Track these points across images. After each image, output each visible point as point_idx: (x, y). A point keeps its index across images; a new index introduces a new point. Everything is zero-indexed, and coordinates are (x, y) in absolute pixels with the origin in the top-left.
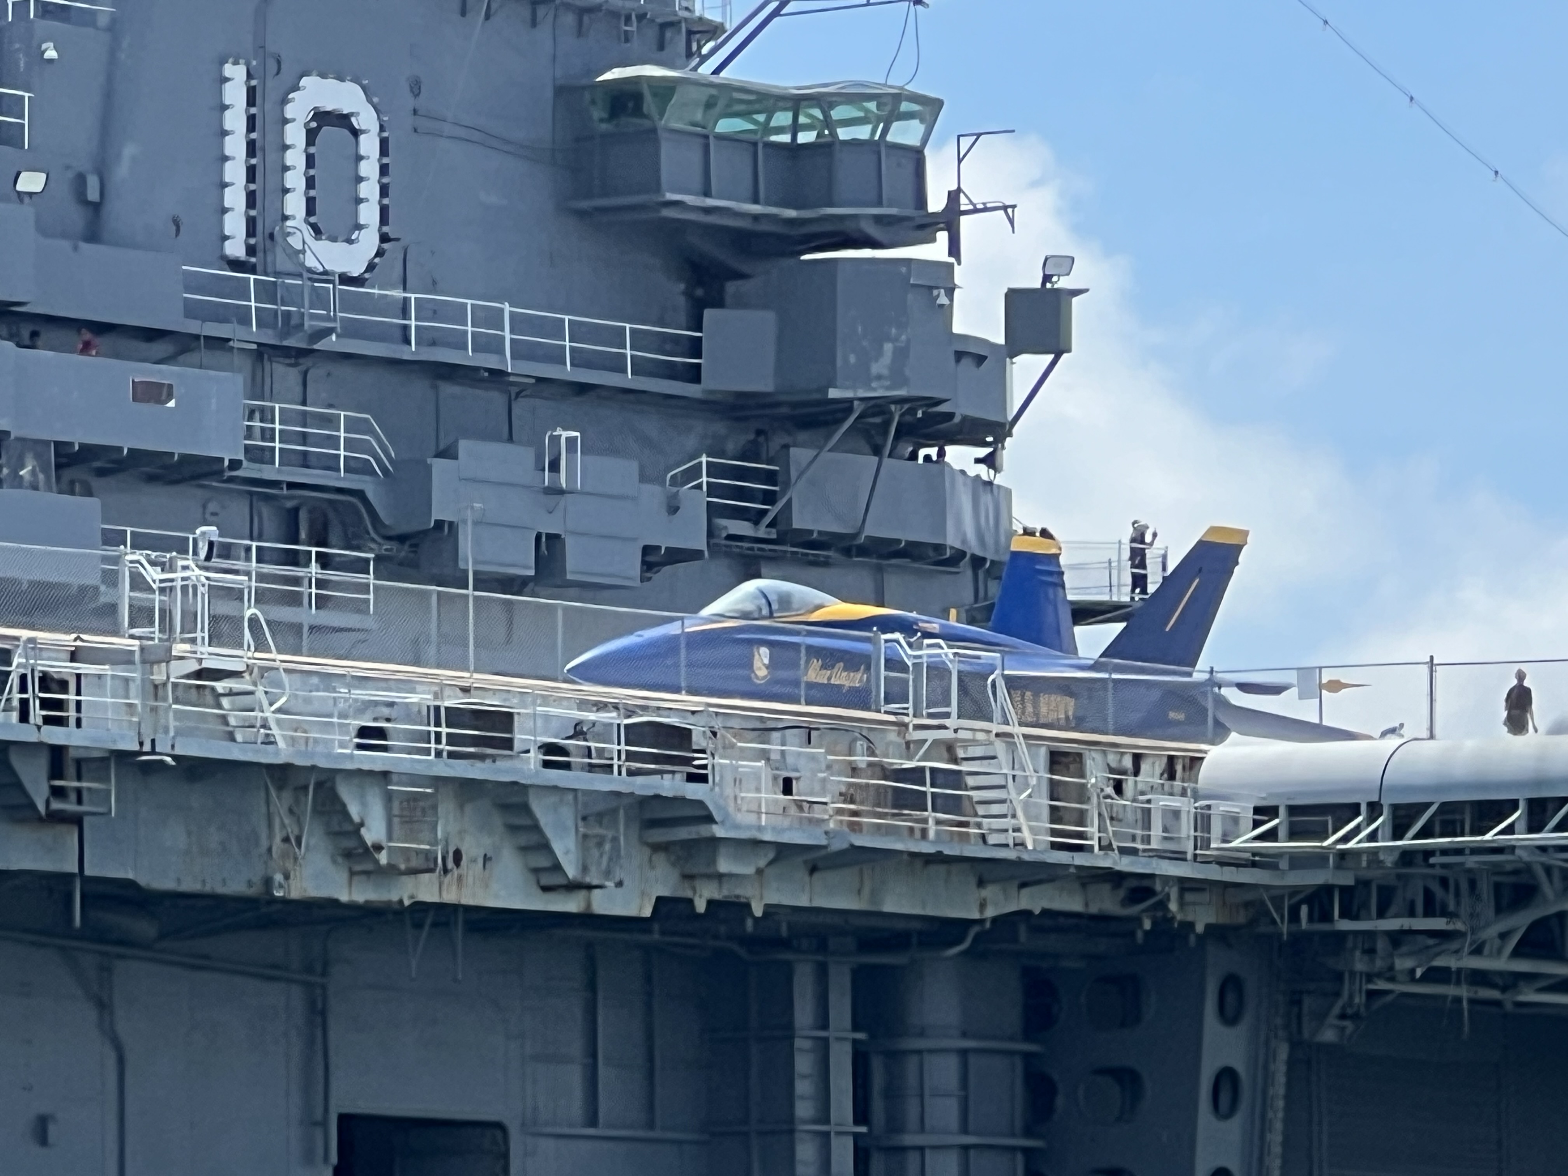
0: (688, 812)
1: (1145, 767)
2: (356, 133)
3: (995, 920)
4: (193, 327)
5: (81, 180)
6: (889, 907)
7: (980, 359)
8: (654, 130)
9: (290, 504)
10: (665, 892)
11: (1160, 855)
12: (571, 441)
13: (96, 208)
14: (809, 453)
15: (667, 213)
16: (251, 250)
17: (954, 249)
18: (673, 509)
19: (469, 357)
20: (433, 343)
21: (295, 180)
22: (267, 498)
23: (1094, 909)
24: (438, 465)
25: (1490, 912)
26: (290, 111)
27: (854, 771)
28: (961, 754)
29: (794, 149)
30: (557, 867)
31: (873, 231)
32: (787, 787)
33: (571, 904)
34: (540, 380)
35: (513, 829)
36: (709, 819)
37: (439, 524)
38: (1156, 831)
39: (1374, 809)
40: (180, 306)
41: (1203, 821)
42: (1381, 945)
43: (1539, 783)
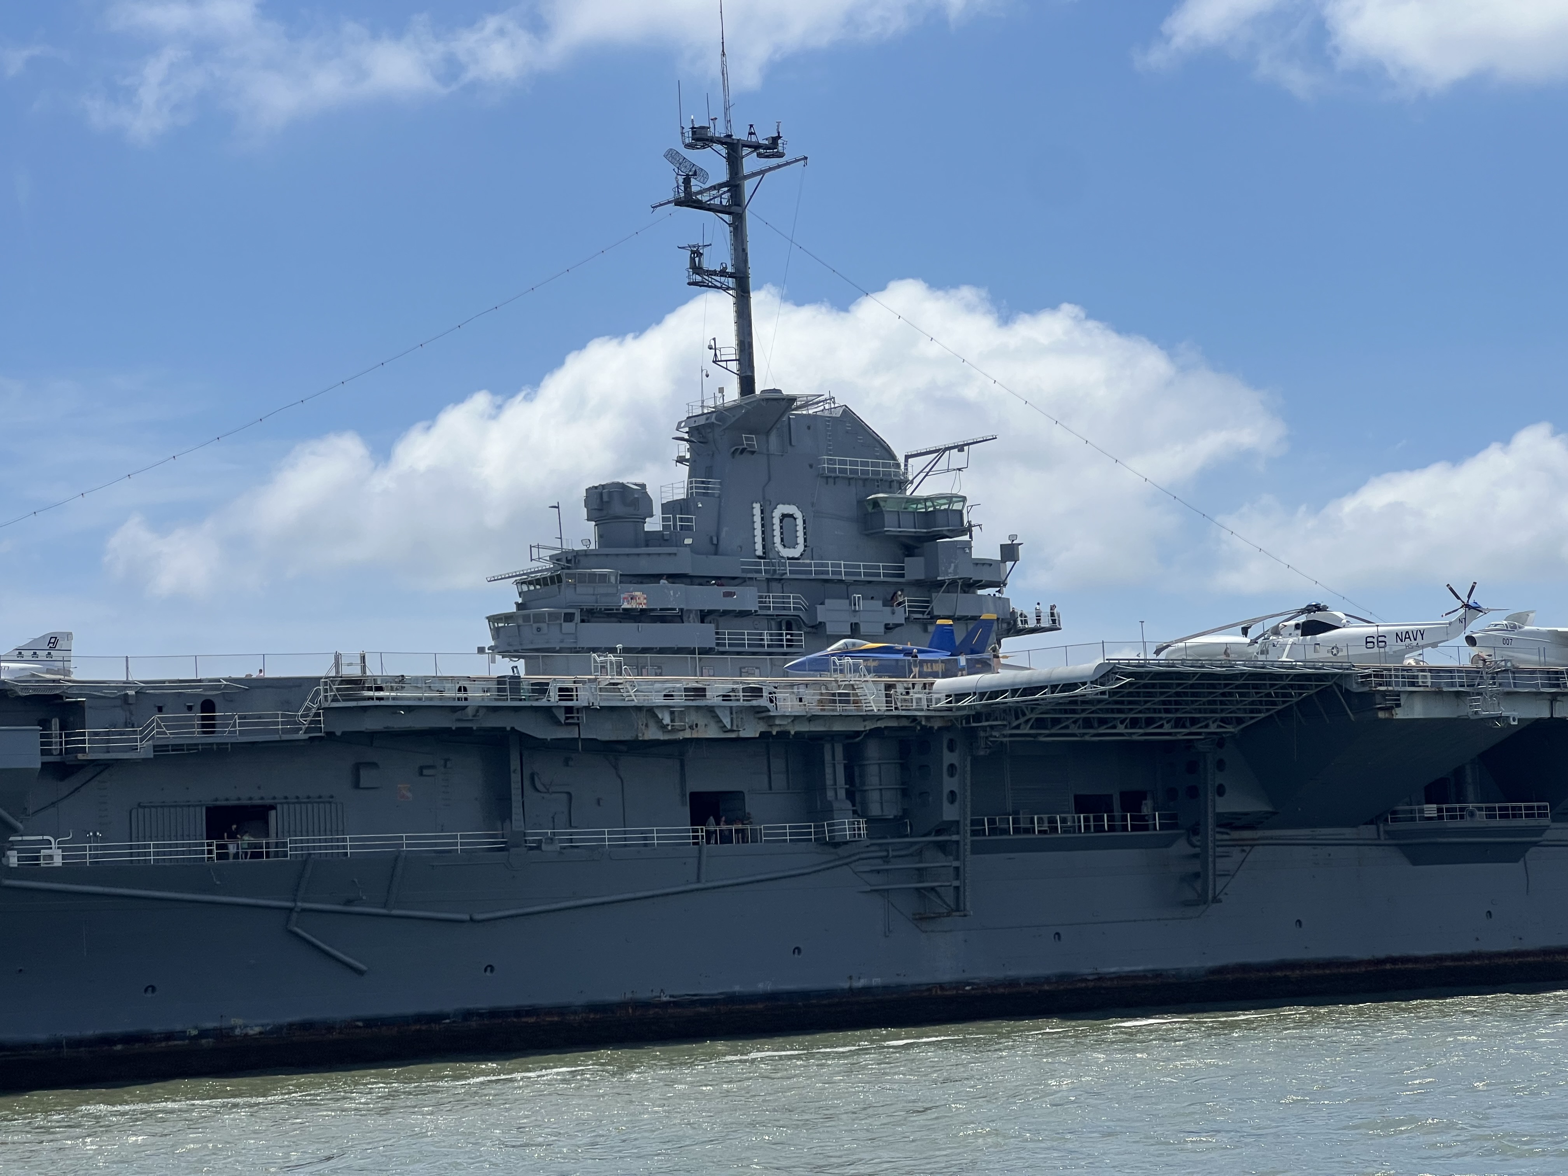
0: (763, 709)
1: (916, 687)
2: (795, 519)
3: (870, 730)
4: (744, 575)
5: (711, 538)
6: (835, 729)
7: (991, 565)
8: (882, 511)
9: (779, 620)
10: (763, 730)
11: (916, 710)
12: (859, 598)
13: (717, 545)
14: (936, 594)
15: (887, 533)
16: (764, 553)
17: (971, 537)
18: (893, 613)
19: (830, 576)
20: (818, 574)
21: (777, 533)
22: (772, 619)
23: (901, 725)
24: (819, 607)
25: (1014, 719)
26: (774, 514)
27: (822, 694)
28: (856, 687)
29: (927, 513)
30: (725, 726)
31: (948, 534)
32: (801, 700)
33: (733, 735)
34: (855, 581)
35: (713, 717)
36: (769, 711)
37: (820, 623)
38: (914, 704)
39: (975, 694)
40: (740, 571)
41: (929, 700)
42: (988, 729)
43: (1013, 685)
